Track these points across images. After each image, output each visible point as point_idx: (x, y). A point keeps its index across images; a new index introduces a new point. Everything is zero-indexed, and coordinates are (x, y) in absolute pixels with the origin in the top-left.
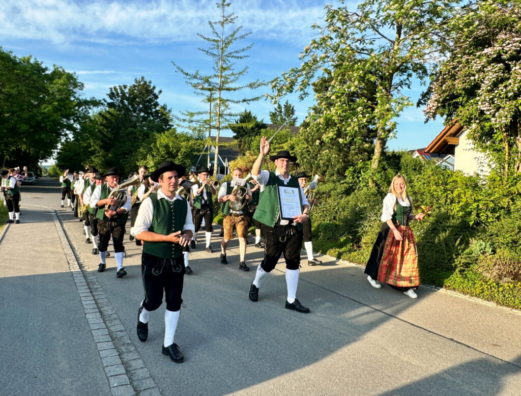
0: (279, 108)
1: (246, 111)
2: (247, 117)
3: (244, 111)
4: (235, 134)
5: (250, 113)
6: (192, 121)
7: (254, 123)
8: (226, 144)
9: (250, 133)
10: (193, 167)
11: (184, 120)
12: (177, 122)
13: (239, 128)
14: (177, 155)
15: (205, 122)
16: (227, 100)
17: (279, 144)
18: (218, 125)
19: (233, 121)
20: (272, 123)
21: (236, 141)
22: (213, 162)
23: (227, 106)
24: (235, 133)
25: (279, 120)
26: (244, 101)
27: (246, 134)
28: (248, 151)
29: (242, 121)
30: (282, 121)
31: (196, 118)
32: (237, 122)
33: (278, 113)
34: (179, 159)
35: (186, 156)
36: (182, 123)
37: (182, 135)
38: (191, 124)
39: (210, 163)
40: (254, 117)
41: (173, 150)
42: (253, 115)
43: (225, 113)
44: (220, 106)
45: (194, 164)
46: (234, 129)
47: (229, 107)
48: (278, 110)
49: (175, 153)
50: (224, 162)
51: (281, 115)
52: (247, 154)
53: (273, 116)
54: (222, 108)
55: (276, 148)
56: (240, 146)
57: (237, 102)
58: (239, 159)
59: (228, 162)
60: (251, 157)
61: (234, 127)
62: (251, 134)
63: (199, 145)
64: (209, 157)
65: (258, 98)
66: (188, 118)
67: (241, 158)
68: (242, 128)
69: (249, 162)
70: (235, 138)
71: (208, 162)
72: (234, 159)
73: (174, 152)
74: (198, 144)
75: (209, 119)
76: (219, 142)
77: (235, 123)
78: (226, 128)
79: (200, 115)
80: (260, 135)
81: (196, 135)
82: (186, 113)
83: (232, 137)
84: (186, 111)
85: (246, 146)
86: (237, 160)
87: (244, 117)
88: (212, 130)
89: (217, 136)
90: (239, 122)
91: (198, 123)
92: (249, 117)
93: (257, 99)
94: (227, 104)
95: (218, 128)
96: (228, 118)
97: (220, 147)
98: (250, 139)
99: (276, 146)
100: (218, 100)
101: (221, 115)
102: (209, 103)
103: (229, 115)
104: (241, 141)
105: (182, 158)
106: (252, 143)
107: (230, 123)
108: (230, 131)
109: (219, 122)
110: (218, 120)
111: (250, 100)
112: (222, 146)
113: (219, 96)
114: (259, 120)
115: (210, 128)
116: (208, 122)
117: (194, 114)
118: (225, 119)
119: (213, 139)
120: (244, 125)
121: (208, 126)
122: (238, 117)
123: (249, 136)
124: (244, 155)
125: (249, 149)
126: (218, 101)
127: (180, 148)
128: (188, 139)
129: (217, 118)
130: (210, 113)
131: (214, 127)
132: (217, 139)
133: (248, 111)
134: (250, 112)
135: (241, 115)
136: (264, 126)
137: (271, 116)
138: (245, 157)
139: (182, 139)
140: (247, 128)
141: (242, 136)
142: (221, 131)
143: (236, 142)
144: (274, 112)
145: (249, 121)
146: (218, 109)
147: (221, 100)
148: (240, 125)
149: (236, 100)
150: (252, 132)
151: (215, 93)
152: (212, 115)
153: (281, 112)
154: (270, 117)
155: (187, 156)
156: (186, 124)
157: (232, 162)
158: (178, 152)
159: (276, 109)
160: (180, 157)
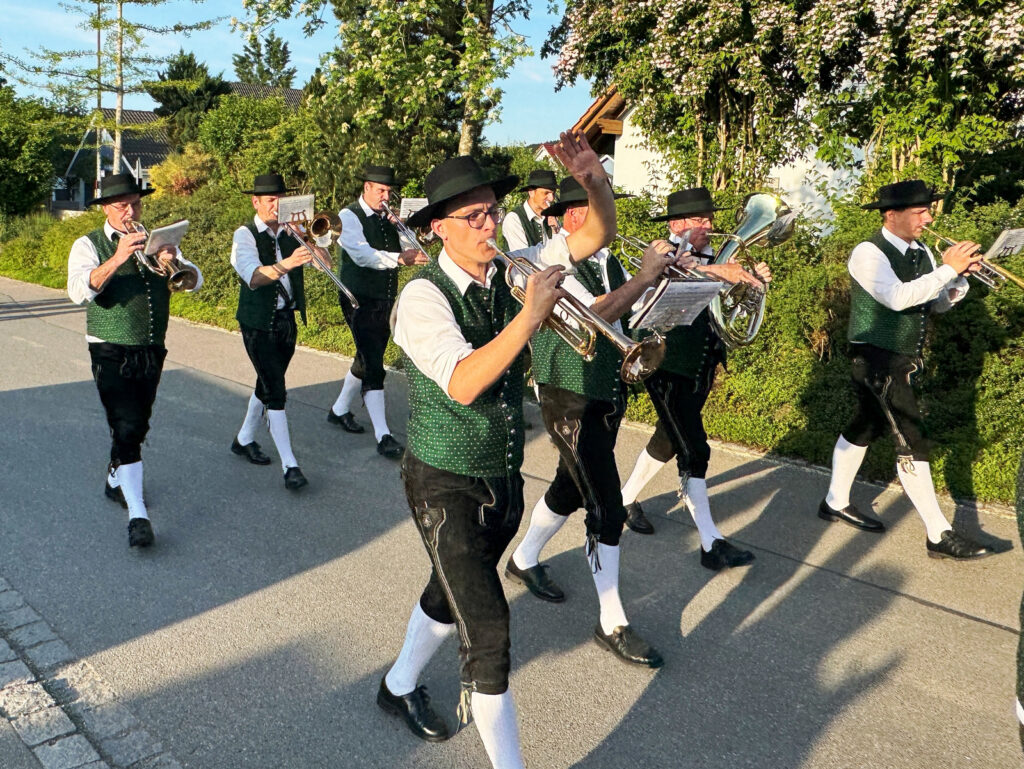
0: (254, 47)
1: (182, 52)
2: (185, 67)
3: (177, 53)
4: (159, 105)
5: (191, 58)
6: (56, 73)
7: (202, 80)
8: (141, 128)
9: (192, 104)
10: (60, 180)
11: (38, 70)
12: (20, 73)
13: (168, 91)
14: (20, 151)
15: (89, 74)
16: (139, 26)
17: (261, 128)
18: (119, 82)
19: (153, 74)
20: (239, 80)
21: (163, 119)
22: (110, 168)
23: (138, 40)
24: (158, 101)
25: (255, 72)
26: (178, 28)
27: (185, 105)
28: (190, 144)
29: (175, 74)
30: (261, 77)
31: (64, 64)
32: (162, 78)
33: (252, 58)
34: (25, 161)
35: (40, 153)
36: (31, 77)
37: (31, 105)
38: (53, 80)
39: (102, 169)
40: (201, 66)
41: (9, 140)
42: (199, 61)
43: (134, 55)
44: (121, 39)
45: (60, 173)
46: (155, 93)
47: (142, 42)
48: (252, 50)
49: (13, 146)
50: (134, 168)
51: (259, 63)
52: (189, 149)
53: (242, 63)
54: (128, 43)
55: (254, 138)
56: (170, 132)
57: (161, 31)
58: (170, 161)
59: (143, 167)
60: (197, 156)
61: (155, 89)
62: (196, 105)
63: (76, 129)
64: (98, 156)
65: (209, 22)
66: (46, 64)
67: (174, 160)
68: (175, 90)
69: (193, 169)
70: (159, 112)
71: (99, 167)
72: (159, 161)
73: (11, 145)
74: (72, 126)
75: (96, 67)
76: (121, 122)
77: (157, 79)
78: (137, 89)
79: (76, 59)
80: (217, 107)
81: (62, 103)
82: (41, 53)
83: (152, 110)
84: (41, 47)
85: (185, 133)
86: (164, 164)
87: (178, 67)
88: (103, 94)
89: (119, 109)
90: (166, 76)
91: (70, 77)
92: (189, 66)
93: (206, 25)
94: (139, 32)
95: (120, 90)
96: (141, 66)
97: (125, 133)
98: (194, 115)
99: (255, 133)
100: (118, 24)
101: (124, 60)
102: (96, 31)
103: (144, 60)
104: (172, 122)
105: (31, 157)
106: (200, 126)
107: (146, 78)
108: (147, 95)
109: (121, 75)
110: (118, 72)
111: (191, 28)
112: (130, 130)
113: (119, 17)
114: (213, 73)
115: (100, 89)
116: (93, 76)
117: (61, 55)
118: (135, 69)
119: (109, 114)
120: (179, 84)
121: (95, 85)
122: (165, 67)
123: (192, 110)
124: (181, 151)
125: (193, 138)
126: (117, 28)
127: (27, 134)
128: (47, 114)
129: (116, 66)
130: (99, 54)
131: (110, 88)
132: (118, 114)
133: (187, 53)
134: (191, 55)
135: (173, 62)
136: (224, 88)
137: (236, 63)
138: (184, 156)
139: (31, 113)
140: (186, 92)
141: (177, 109)
142: (126, 96)
143: (161, 122)
144: (243, 54)
145: (190, 76)
146: (118, 47)
147: (124, 25)
148: (170, 83)
149: (159, 27)
150: (199, 100)
151: (110, 8)
152: (104, 58)
153: (259, 55)
154: (235, 67)
155: (42, 152)
156: (43, 78)
157: (154, 167)
158: (20, 143)
159: (247, 49)
160: (27, 155)
